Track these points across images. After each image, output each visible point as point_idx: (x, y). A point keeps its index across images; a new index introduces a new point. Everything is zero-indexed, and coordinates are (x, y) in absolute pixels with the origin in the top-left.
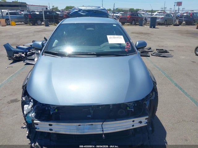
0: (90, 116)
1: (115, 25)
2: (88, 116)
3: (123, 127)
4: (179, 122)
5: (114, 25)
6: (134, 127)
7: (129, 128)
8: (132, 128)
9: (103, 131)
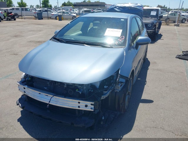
0: (46, 88)
1: (123, 20)
2: (45, 88)
3: (70, 105)
4: (156, 128)
5: (121, 20)
6: (80, 109)
7: (75, 107)
8: (78, 108)
9: (50, 102)
